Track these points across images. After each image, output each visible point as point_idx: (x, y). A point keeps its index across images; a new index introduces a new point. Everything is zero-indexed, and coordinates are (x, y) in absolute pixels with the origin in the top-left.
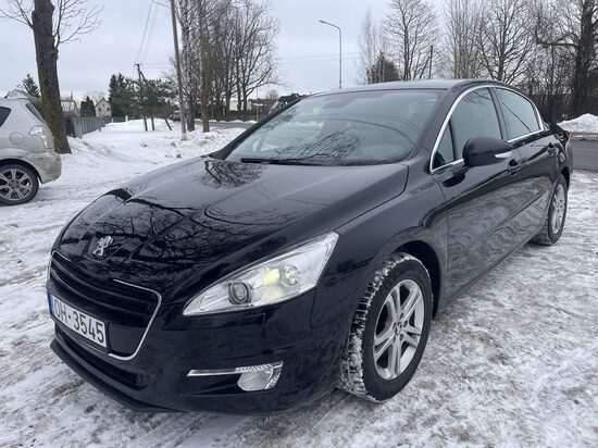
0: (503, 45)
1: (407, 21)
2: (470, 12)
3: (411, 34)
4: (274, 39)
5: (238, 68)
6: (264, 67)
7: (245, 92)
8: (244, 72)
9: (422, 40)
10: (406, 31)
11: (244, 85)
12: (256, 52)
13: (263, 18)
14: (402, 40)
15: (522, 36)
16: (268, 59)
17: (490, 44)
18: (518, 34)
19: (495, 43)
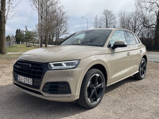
0: (135, 27)
1: (107, 18)
2: (125, 17)
3: (108, 22)
4: (68, 21)
5: (56, 29)
6: (64, 29)
7: (58, 36)
8: (58, 30)
9: (111, 24)
10: (107, 21)
11: (58, 34)
12: (62, 25)
13: (65, 15)
14: (106, 23)
15: (140, 24)
16: (66, 27)
17: (131, 26)
18: (139, 24)
19: (133, 26)
